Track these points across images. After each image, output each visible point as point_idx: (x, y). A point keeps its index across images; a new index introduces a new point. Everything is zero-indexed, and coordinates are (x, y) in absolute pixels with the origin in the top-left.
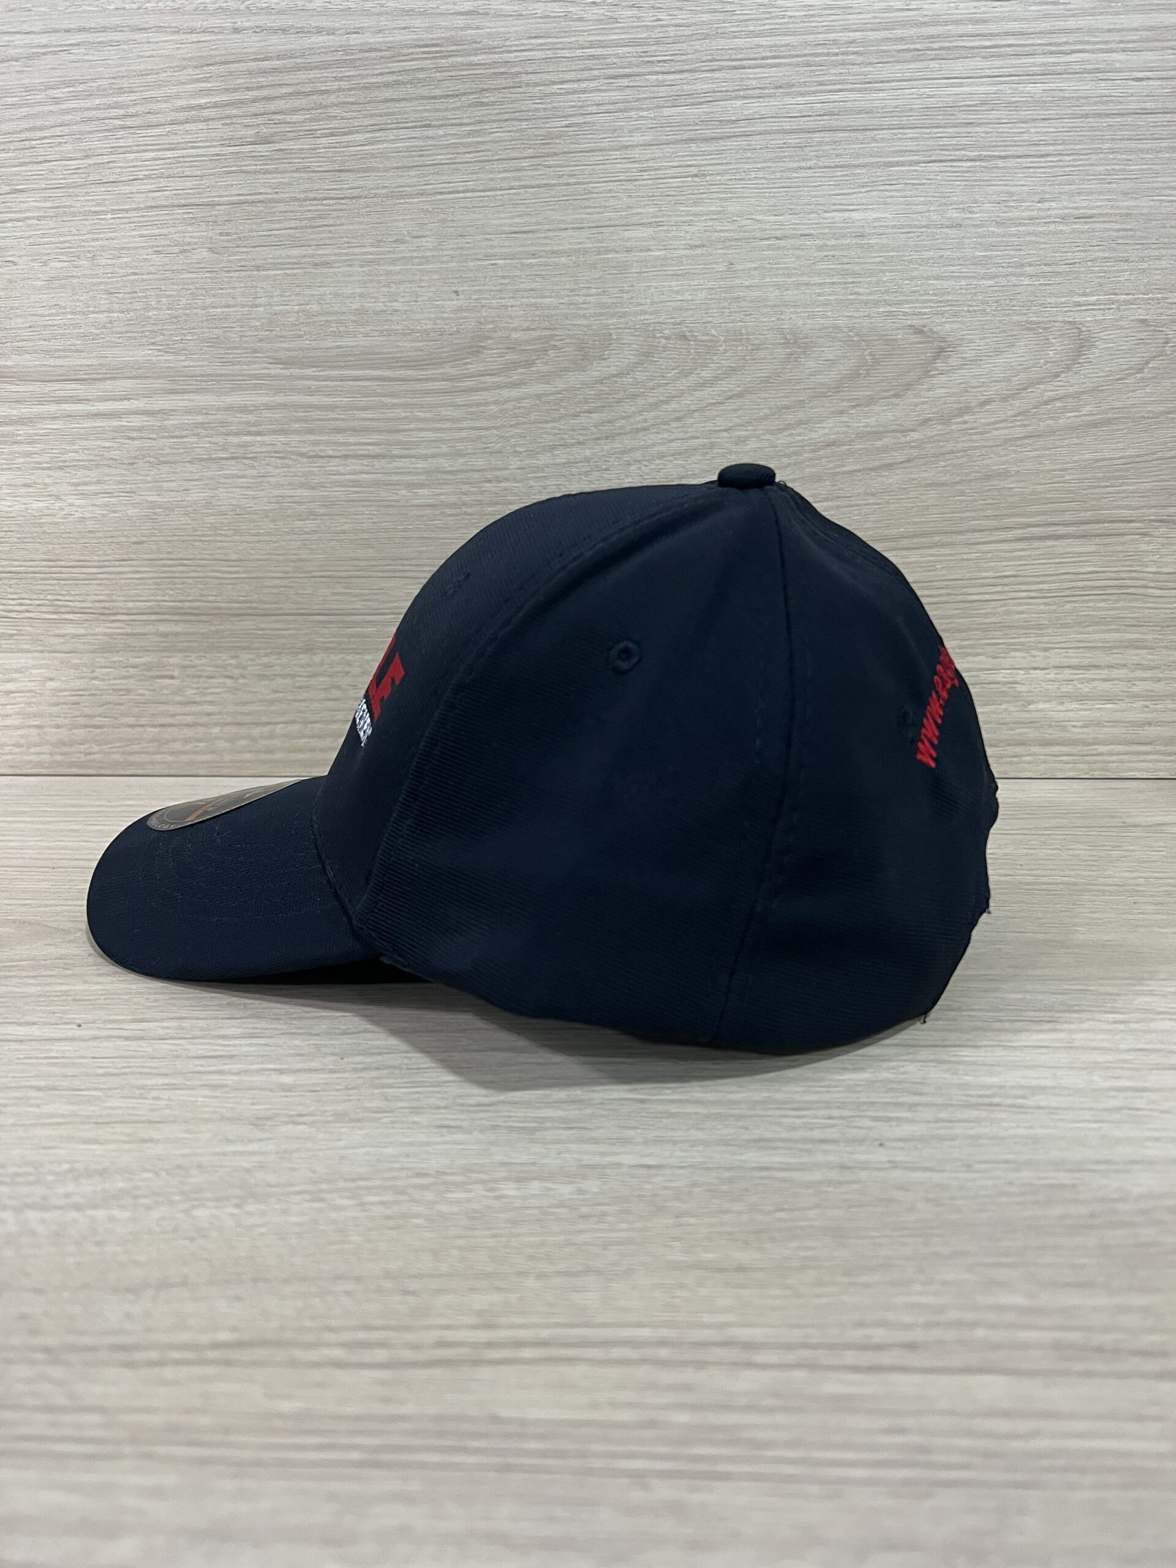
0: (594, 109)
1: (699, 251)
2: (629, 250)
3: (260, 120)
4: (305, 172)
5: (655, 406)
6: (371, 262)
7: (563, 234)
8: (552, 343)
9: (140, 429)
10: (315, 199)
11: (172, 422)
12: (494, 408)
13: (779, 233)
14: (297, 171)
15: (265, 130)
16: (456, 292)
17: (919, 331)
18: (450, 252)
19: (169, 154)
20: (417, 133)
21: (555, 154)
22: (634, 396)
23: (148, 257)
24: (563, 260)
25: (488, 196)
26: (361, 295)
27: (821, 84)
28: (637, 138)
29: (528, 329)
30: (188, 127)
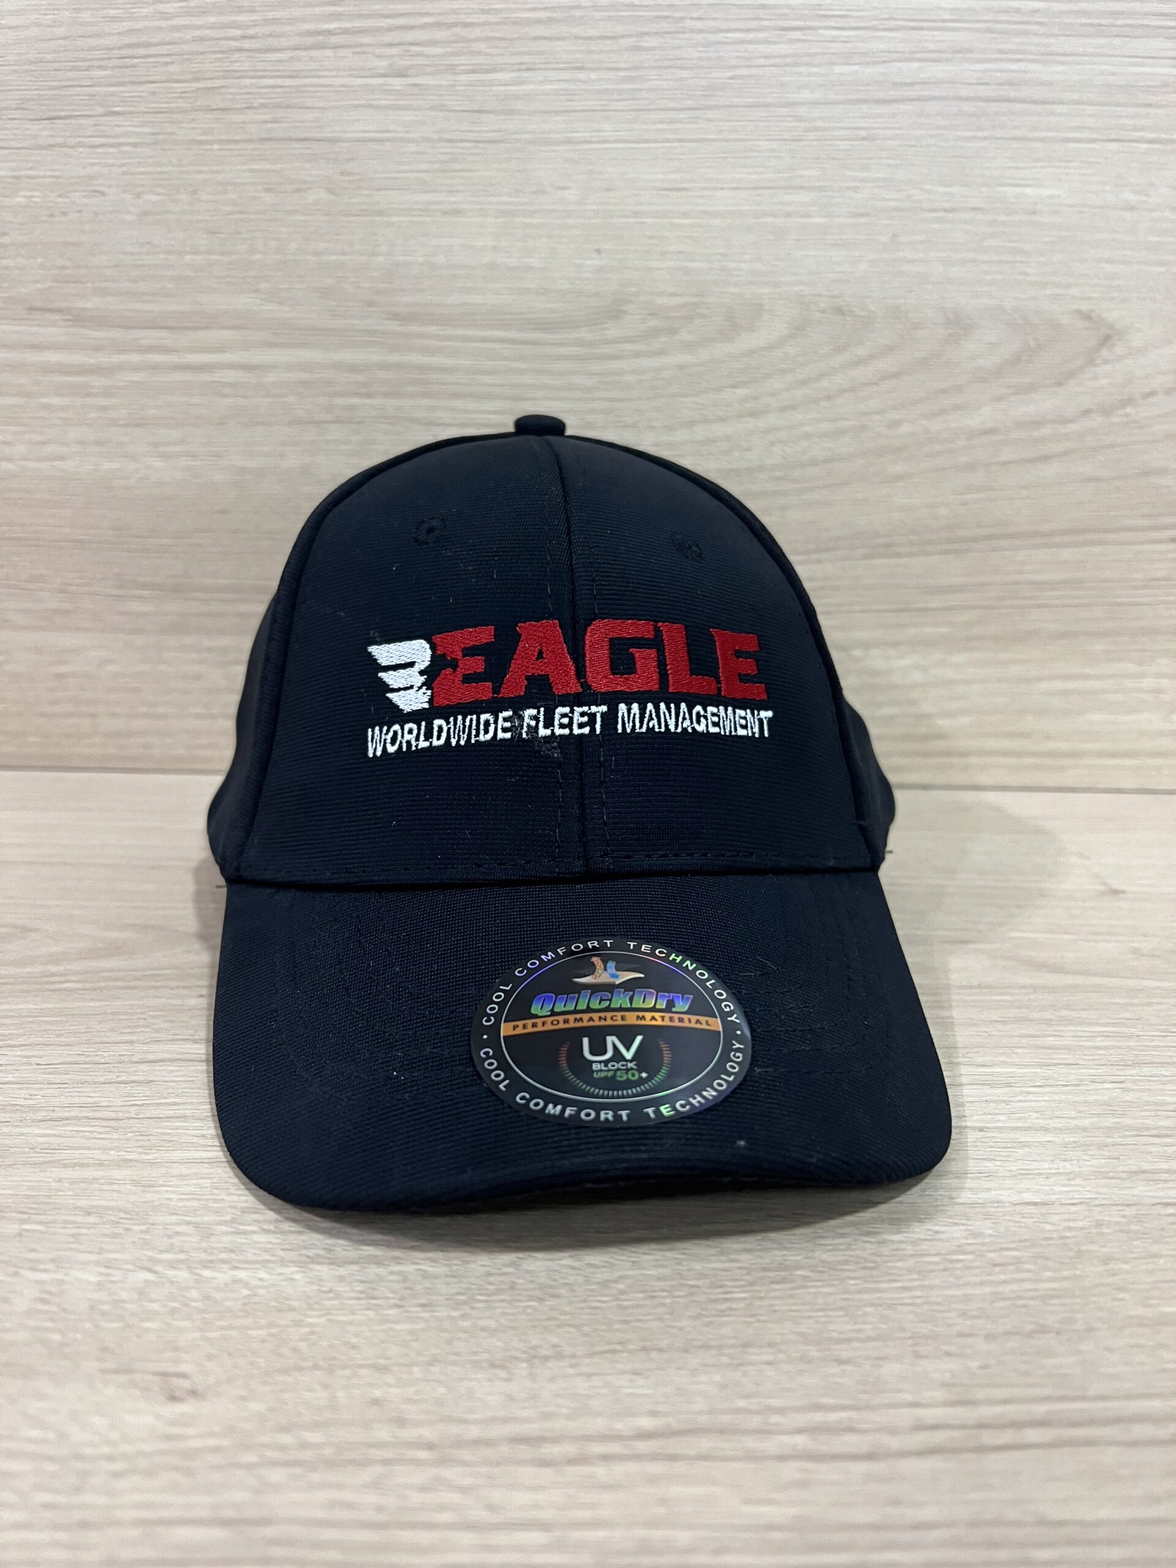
0: (762, 61)
1: (863, 220)
2: (788, 215)
3: (395, 51)
4: (441, 110)
5: (804, 382)
6: (506, 213)
7: (720, 194)
8: (699, 311)
9: (233, 385)
10: (450, 141)
11: (271, 378)
12: (630, 378)
13: (947, 205)
14: (433, 108)
15: (400, 63)
16: (598, 251)
17: (1087, 316)
18: (595, 207)
19: (289, 82)
20: (567, 75)
21: (717, 107)
22: (783, 372)
23: (257, 195)
24: (717, 222)
25: (638, 148)
26: (494, 249)
27: (1000, 51)
28: (806, 95)
29: (674, 295)
30: (314, 53)
